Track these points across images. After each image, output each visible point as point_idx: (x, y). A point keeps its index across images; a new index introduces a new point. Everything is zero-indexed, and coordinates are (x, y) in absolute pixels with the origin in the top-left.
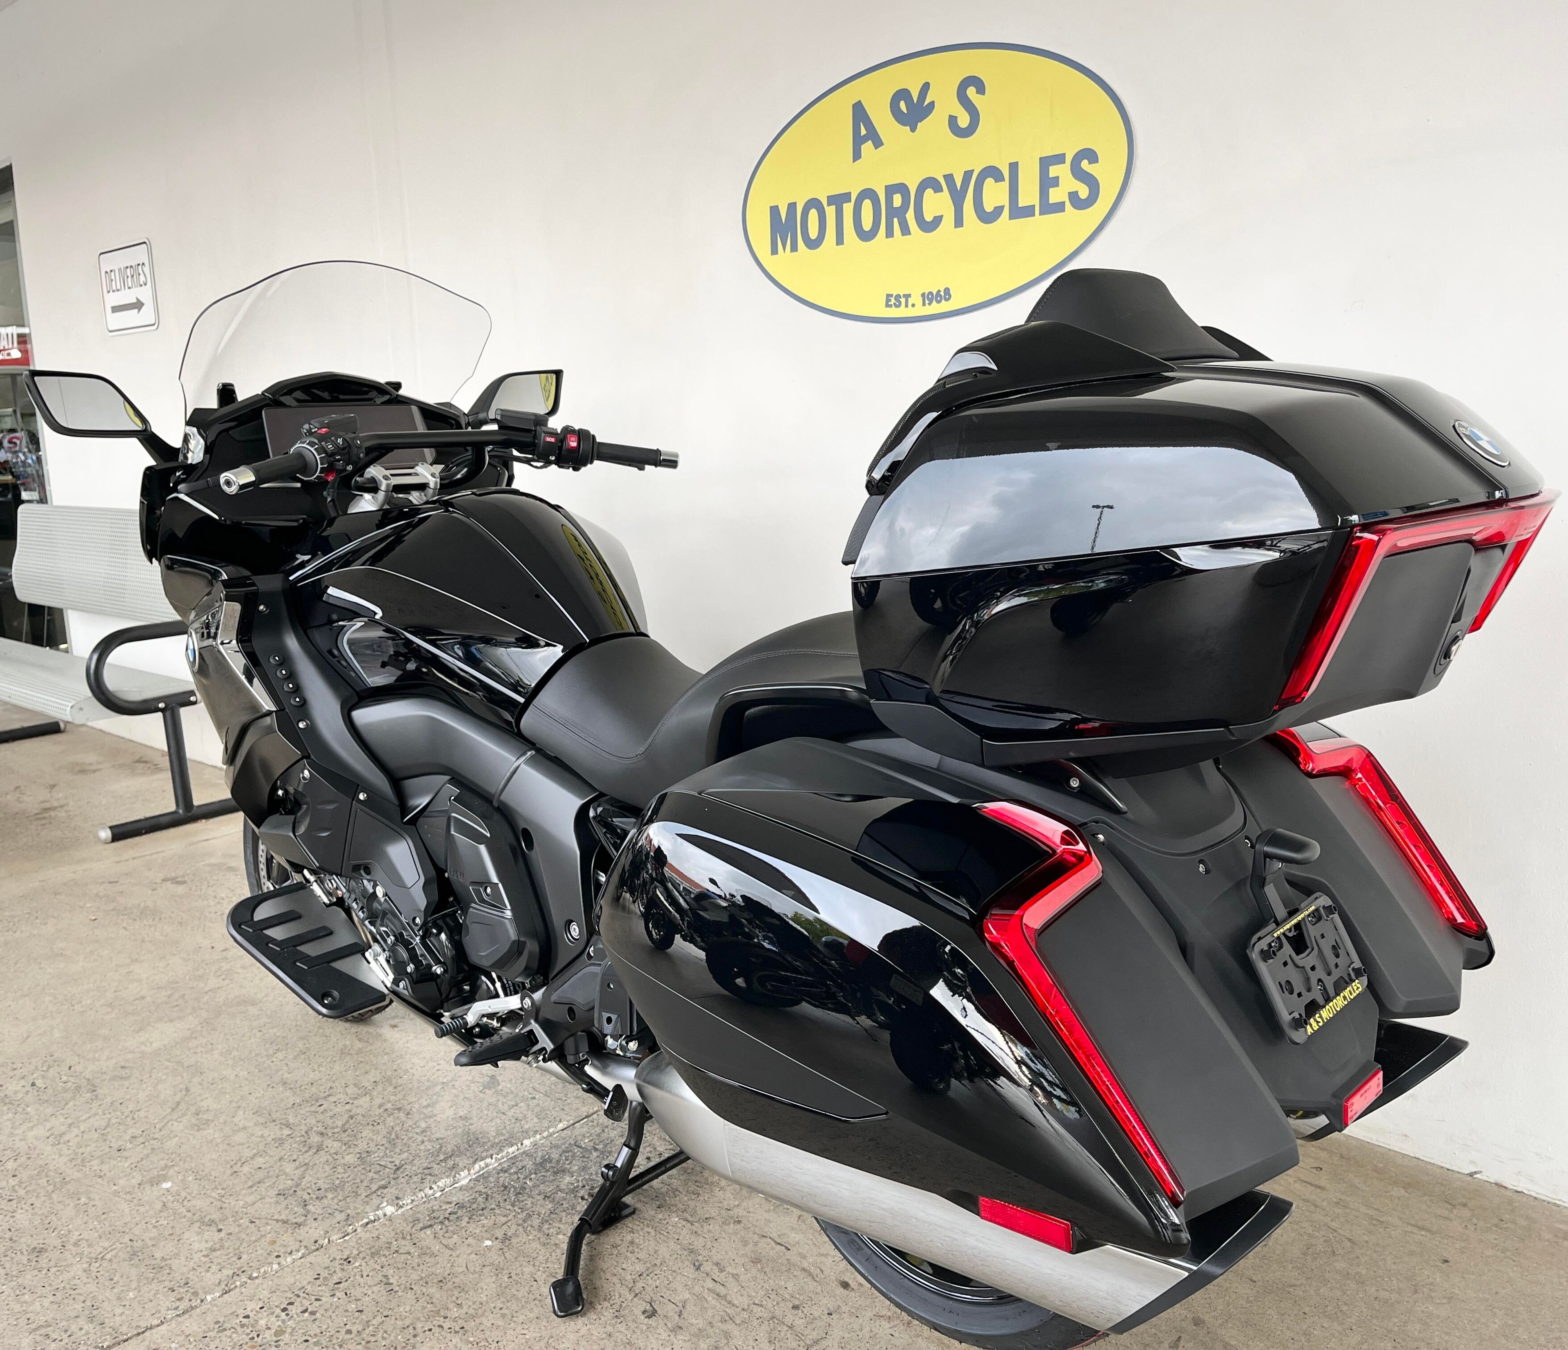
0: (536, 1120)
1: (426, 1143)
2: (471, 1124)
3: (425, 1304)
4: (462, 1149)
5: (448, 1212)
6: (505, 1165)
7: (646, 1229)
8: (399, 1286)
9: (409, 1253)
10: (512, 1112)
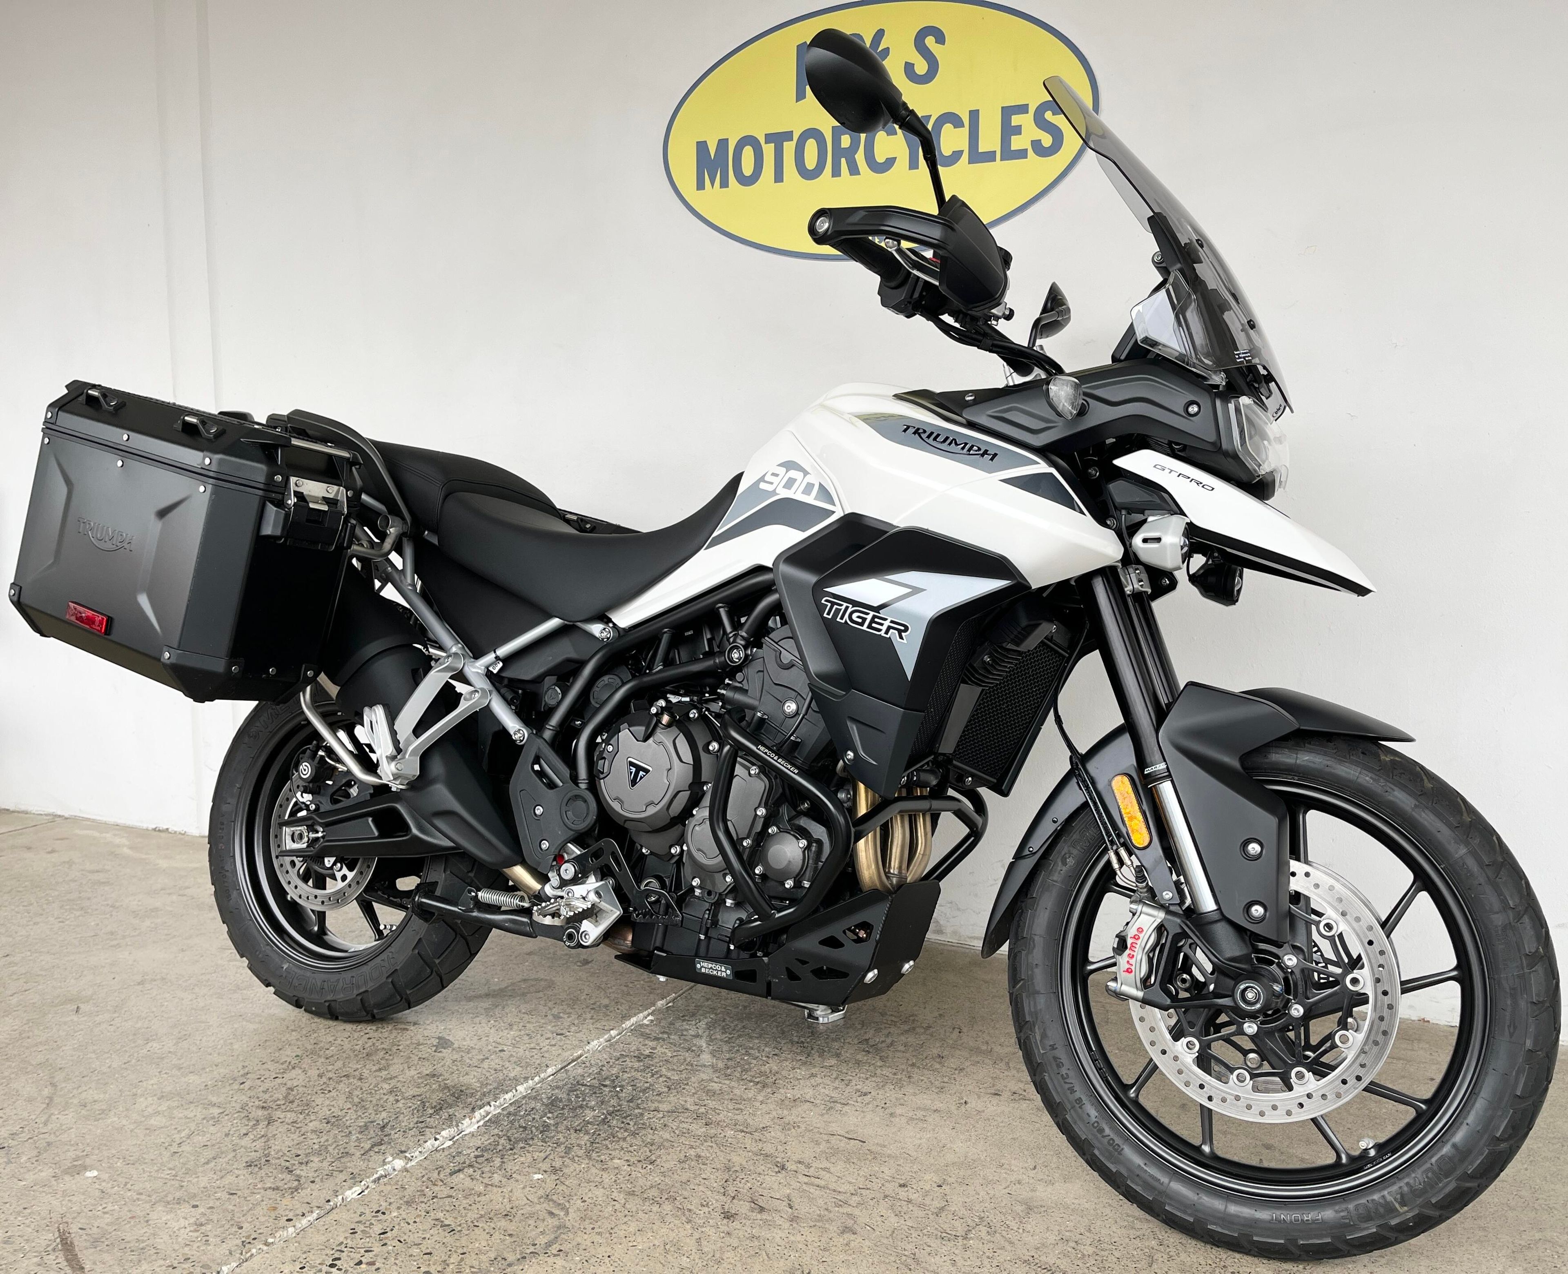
0: (519, 1069)
1: (402, 1101)
2: (445, 1080)
3: (502, 1237)
4: (450, 1101)
5: (472, 1155)
6: (512, 1109)
7: (705, 1144)
8: (460, 1225)
9: (451, 1196)
10: (485, 1065)
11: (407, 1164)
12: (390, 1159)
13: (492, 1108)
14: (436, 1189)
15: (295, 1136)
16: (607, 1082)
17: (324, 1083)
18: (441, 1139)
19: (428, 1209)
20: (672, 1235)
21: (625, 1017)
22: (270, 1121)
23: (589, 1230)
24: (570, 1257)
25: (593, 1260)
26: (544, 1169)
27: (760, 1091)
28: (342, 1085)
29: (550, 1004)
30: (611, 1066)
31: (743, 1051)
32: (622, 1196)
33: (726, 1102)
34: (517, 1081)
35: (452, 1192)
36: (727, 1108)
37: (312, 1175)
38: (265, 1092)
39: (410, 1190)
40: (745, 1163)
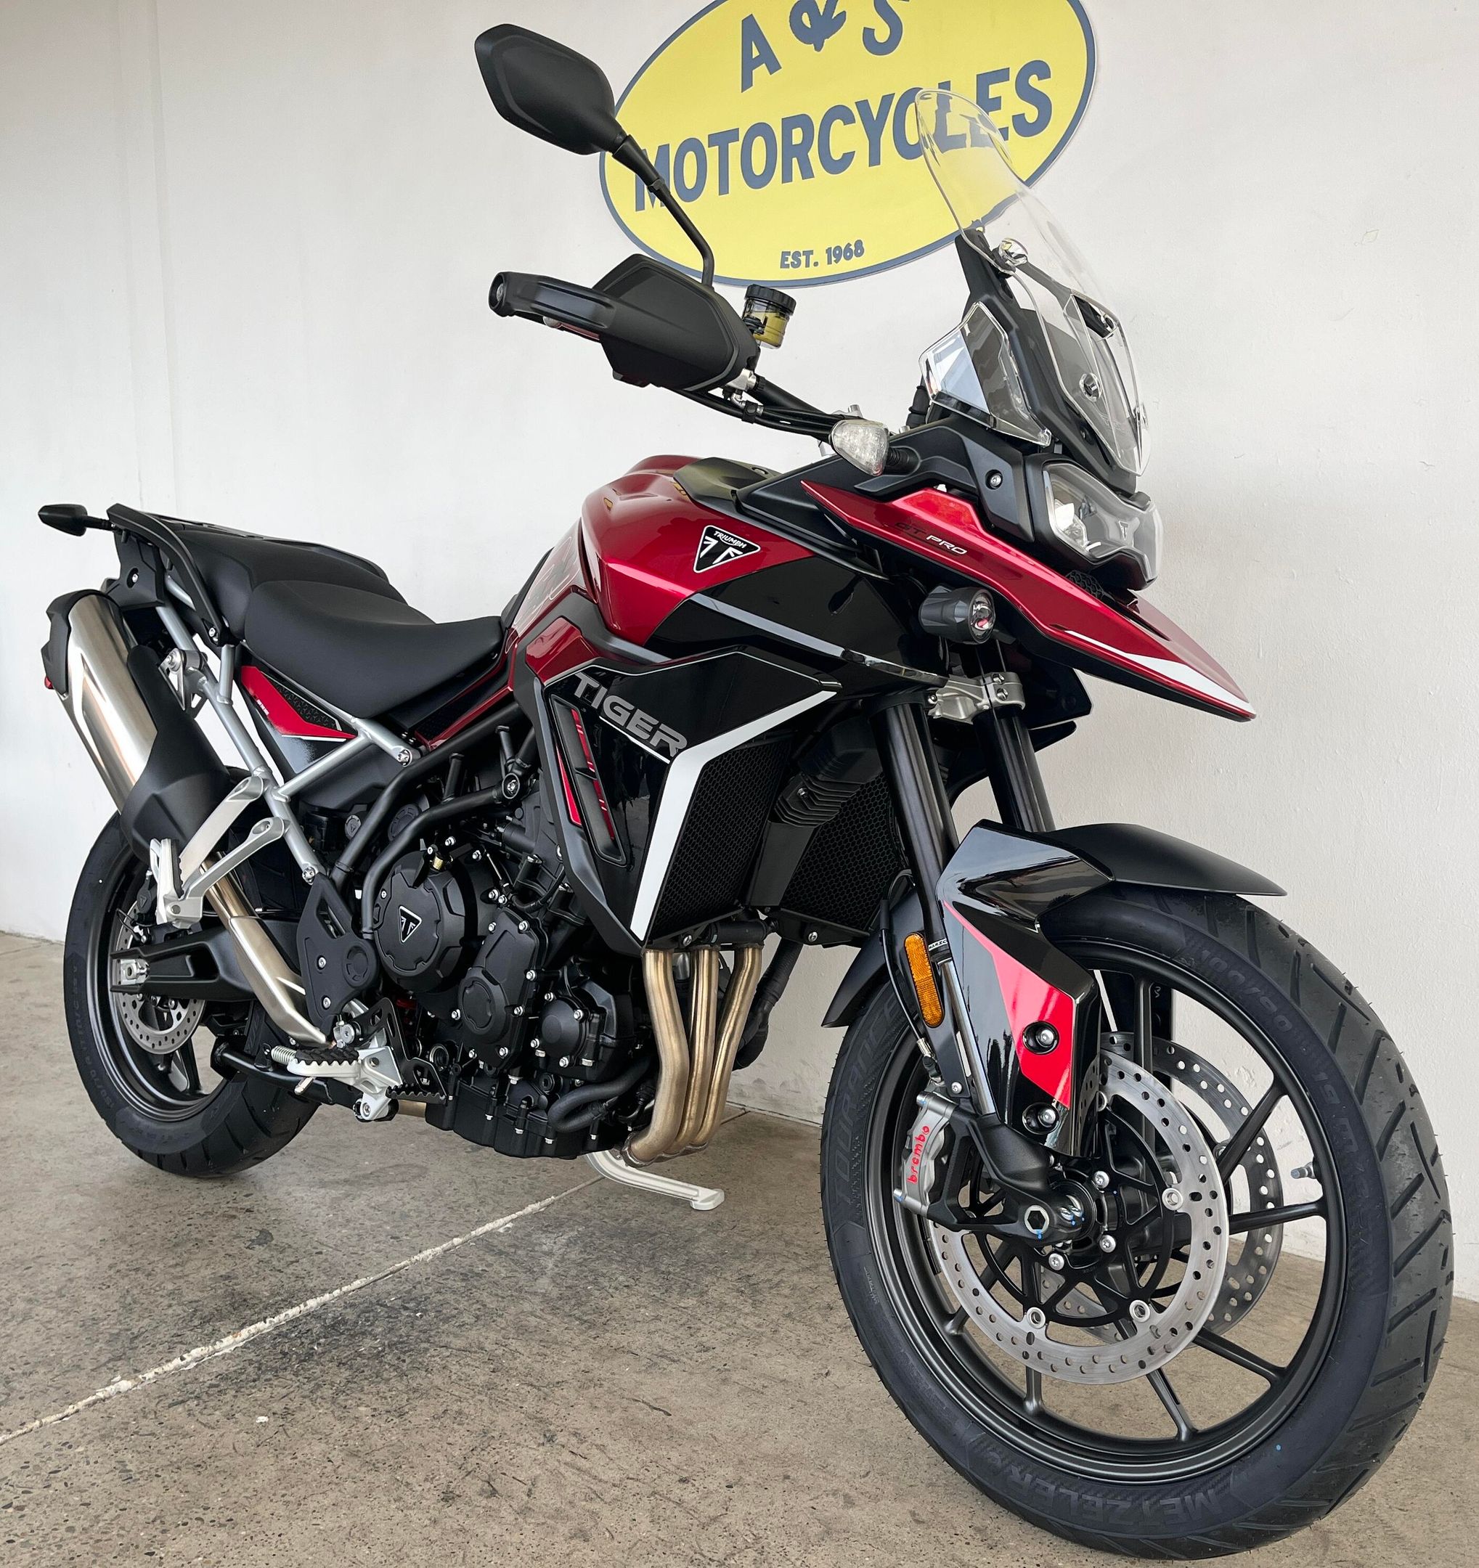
0: (324, 1278)
2: (236, 1284)
3: (177, 1493)
4: (224, 1312)
5: (207, 1384)
6: (286, 1328)
7: (479, 1397)
8: (141, 1472)
9: (153, 1434)
10: (289, 1271)
11: (133, 1387)
12: (119, 1377)
13: (268, 1324)
14: (145, 1422)
15: (38, 1339)
16: (412, 1305)
17: (109, 1276)
18: (187, 1359)
19: (120, 1447)
20: (369, 1515)
21: (481, 1222)
22: (26, 1317)
23: (278, 1497)
24: (235, 1531)
25: (260, 1537)
26: (274, 1410)
27: (581, 1335)
28: (126, 1279)
29: (408, 1198)
30: (428, 1284)
31: (590, 1279)
32: (342, 1455)
33: (533, 1343)
34: (313, 1294)
35: (157, 1429)
36: (531, 1351)
37: (27, 1388)
38: (42, 1282)
39: (117, 1419)
40: (509, 1428)
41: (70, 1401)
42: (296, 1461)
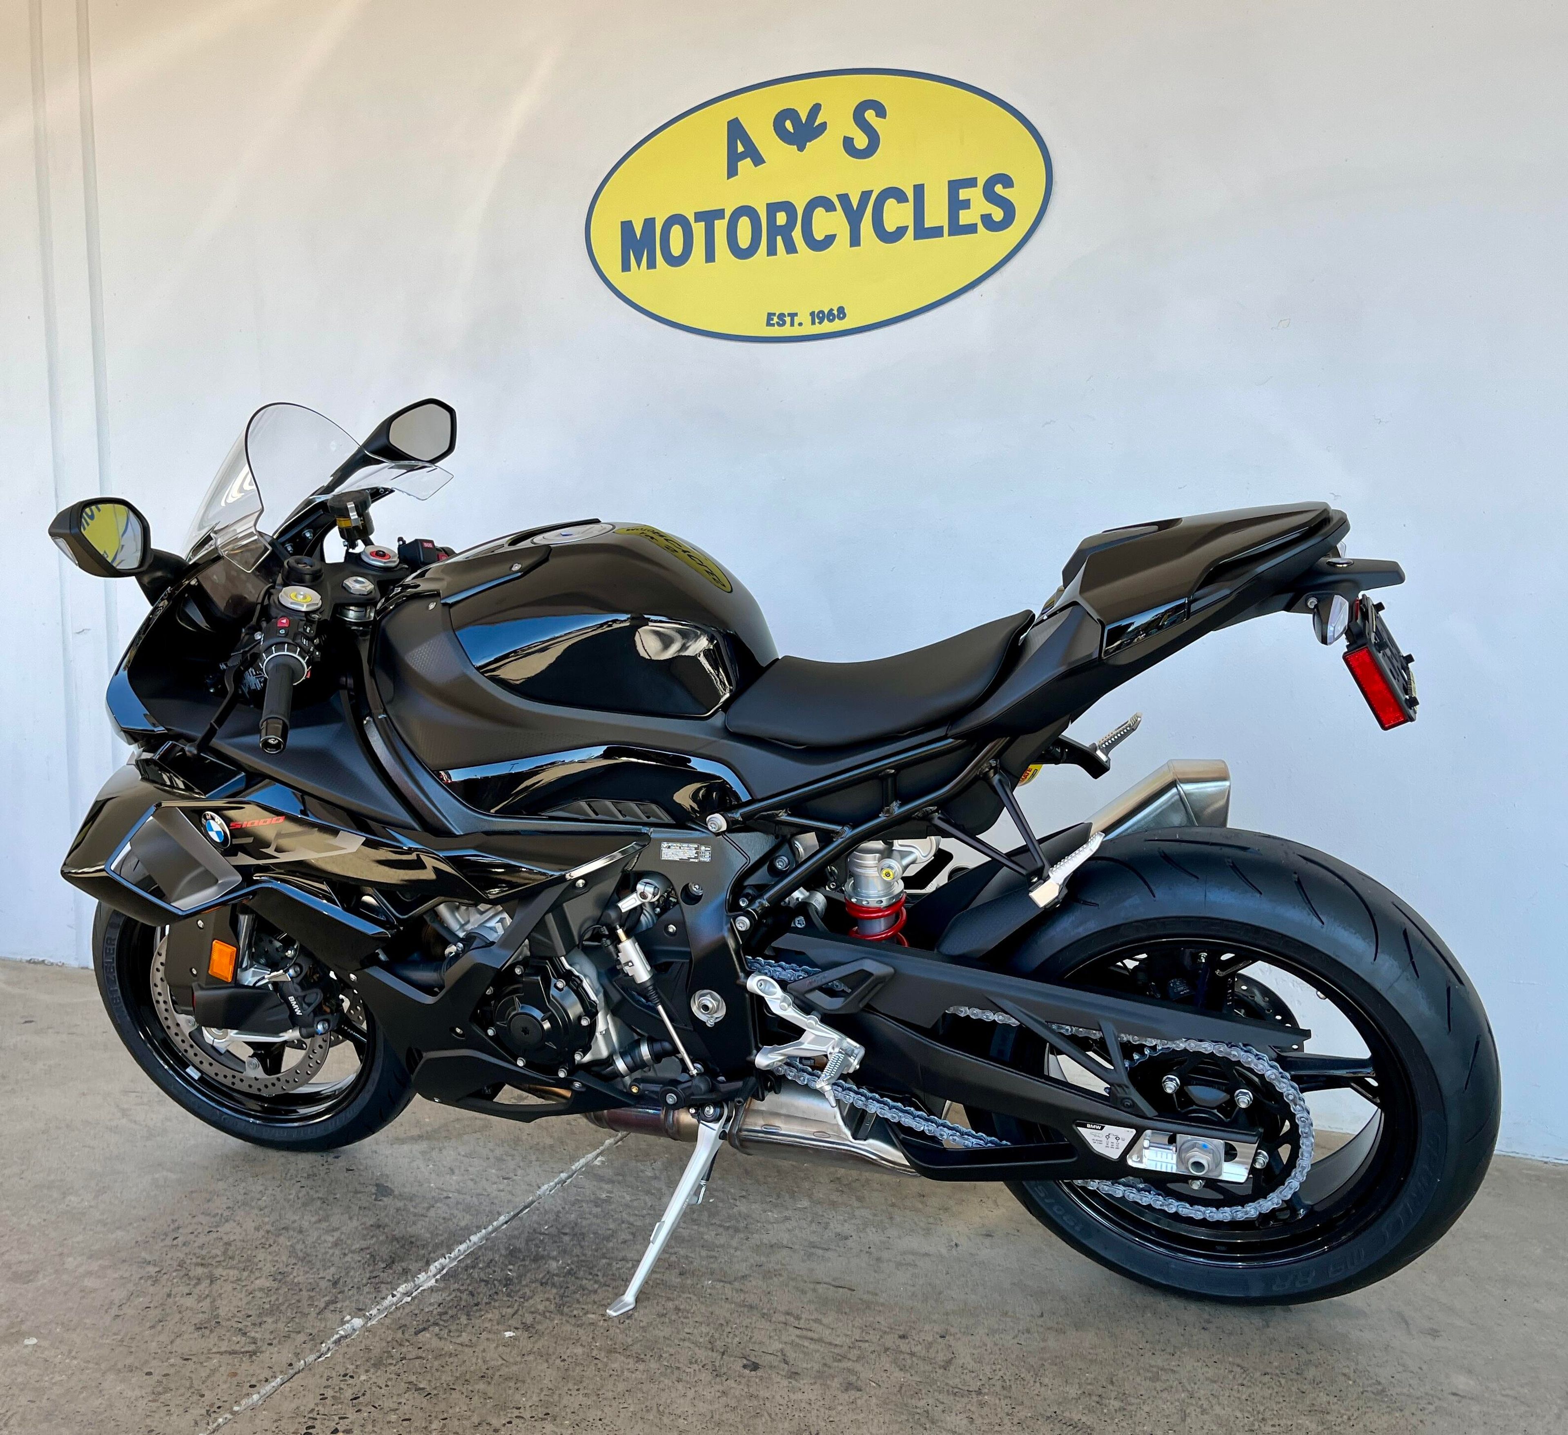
0: (468, 1217)
2: (392, 1230)
4: (401, 1253)
5: (435, 1312)
8: (435, 1388)
9: (421, 1358)
11: (366, 1323)
12: (348, 1318)
13: (448, 1260)
14: (404, 1350)
15: (240, 1296)
16: (567, 1230)
17: (263, 1237)
18: (398, 1295)
19: (399, 1371)
21: (573, 1158)
22: (212, 1280)
23: (574, 1392)
24: (558, 1421)
25: (583, 1425)
26: (515, 1325)
27: (732, 1237)
28: (282, 1237)
29: (491, 1145)
30: (567, 1213)
32: (603, 1353)
34: (468, 1232)
35: (420, 1353)
36: (700, 1256)
37: (268, 1336)
38: (202, 1247)
39: (376, 1352)
40: (728, 1315)
41: (319, 1341)
42: (566, 1363)
